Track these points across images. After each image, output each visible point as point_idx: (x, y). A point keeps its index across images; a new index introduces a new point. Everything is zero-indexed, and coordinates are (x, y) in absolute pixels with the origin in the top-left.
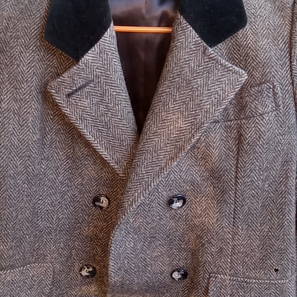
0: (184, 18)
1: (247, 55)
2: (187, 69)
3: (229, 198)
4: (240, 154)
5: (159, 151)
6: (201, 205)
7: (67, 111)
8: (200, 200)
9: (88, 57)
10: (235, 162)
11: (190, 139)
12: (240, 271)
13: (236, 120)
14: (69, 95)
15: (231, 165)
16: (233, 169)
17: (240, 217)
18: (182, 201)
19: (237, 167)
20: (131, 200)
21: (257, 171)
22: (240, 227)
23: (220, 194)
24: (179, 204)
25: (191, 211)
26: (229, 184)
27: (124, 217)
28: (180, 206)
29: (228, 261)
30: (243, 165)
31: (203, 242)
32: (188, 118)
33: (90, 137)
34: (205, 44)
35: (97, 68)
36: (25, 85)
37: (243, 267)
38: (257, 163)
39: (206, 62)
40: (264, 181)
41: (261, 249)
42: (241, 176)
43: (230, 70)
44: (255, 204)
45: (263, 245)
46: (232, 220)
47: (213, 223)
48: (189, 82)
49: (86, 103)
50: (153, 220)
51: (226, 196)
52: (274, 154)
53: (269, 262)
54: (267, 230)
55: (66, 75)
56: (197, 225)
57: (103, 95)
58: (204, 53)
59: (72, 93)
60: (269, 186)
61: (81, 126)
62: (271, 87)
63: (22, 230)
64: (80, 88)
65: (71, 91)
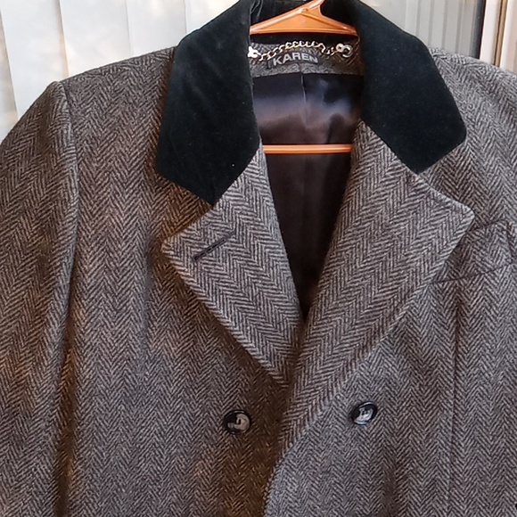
0: (372, 129)
1: (466, 181)
2: (383, 209)
3: (445, 401)
4: (462, 333)
5: (342, 338)
6: (400, 414)
7: (193, 282)
8: (398, 408)
9: (229, 196)
10: (453, 345)
11: (392, 314)
12: (464, 512)
13: (451, 279)
14: (196, 258)
15: (447, 350)
16: (451, 356)
17: (463, 428)
18: (372, 410)
19: (456, 352)
20: (301, 417)
21: (487, 357)
22: (463, 444)
23: (430, 395)
24: (367, 417)
25: (384, 425)
26: (446, 379)
27: (291, 445)
28: (368, 419)
29: (444, 498)
30: (467, 348)
31: (406, 472)
32: (387, 282)
33: (228, 321)
34: (409, 170)
35: (241, 213)
36: (122, 246)
37: (468, 506)
38: (487, 344)
39: (412, 196)
40: (496, 371)
41: (495, 476)
42: (464, 367)
43: (448, 208)
44: (484, 407)
45: (498, 469)
46: (451, 435)
47: (421, 442)
48: (386, 228)
49: (223, 268)
50: (328, 446)
51: (440, 399)
52: (511, 329)
53: (508, 494)
54: (503, 445)
55: (194, 226)
56: (395, 447)
57: (249, 254)
58: (407, 183)
59: (202, 254)
60: (504, 377)
61: (215, 305)
62: (505, 228)
63: (116, 481)
64: (214, 246)
65: (200, 250)
